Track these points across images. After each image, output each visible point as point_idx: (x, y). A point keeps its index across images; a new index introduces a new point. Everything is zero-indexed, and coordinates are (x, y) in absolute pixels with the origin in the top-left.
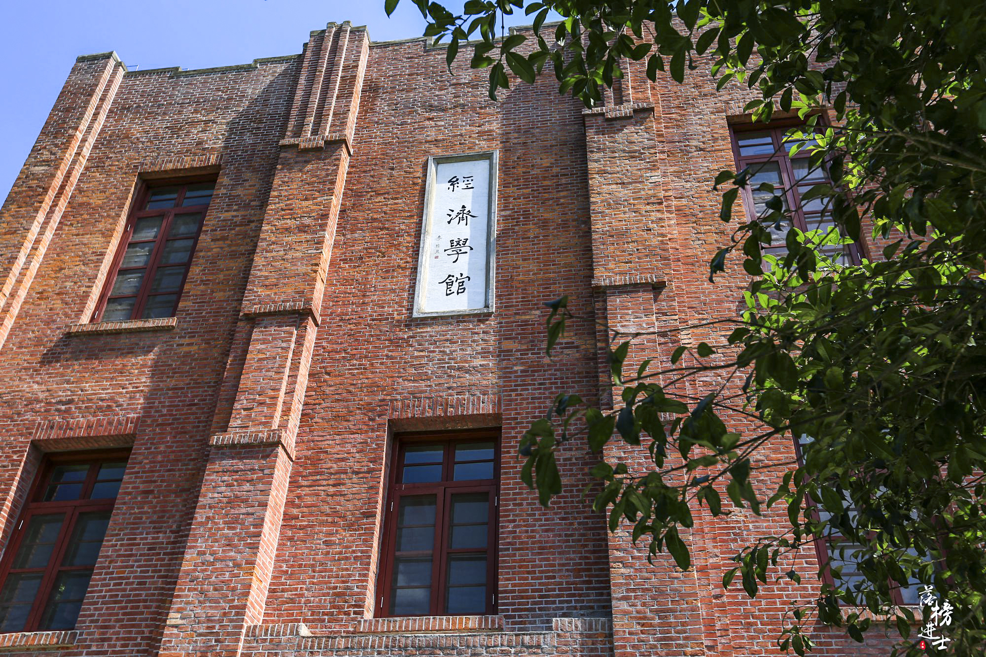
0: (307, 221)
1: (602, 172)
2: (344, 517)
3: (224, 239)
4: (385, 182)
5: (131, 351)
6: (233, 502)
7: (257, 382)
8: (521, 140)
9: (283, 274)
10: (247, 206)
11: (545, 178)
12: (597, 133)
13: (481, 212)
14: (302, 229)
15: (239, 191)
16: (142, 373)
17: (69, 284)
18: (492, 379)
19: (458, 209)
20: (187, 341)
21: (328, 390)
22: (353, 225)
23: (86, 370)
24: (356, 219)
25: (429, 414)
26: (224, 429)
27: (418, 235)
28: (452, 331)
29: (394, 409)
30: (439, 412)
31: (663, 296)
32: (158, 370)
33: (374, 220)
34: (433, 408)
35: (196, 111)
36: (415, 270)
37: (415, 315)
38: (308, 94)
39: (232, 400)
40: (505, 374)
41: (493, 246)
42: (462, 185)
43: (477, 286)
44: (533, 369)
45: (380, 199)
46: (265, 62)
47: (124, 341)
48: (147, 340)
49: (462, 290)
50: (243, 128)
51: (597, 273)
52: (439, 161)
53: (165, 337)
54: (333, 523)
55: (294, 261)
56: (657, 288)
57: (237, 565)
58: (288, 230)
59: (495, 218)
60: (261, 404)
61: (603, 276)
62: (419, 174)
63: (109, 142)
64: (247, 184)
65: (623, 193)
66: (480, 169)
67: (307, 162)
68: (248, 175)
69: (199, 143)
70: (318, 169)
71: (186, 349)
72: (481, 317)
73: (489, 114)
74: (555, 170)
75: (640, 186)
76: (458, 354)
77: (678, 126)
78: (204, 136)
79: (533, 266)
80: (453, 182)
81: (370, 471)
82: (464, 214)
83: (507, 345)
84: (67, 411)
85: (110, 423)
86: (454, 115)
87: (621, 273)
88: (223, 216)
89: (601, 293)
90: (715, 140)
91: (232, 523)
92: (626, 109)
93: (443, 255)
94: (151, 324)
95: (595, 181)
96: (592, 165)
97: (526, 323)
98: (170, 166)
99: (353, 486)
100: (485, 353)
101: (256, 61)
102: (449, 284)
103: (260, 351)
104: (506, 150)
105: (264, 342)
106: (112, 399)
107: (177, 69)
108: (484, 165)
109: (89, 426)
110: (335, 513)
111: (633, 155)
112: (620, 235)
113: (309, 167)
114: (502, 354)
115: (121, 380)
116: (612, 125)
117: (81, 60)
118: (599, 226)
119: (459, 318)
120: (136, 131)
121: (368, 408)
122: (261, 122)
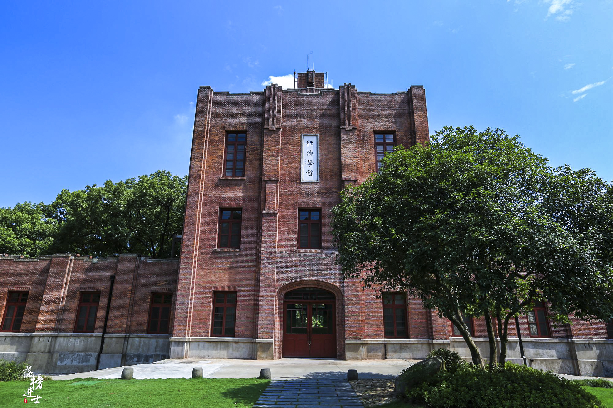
0: (274, 153)
1: (344, 147)
2: (291, 229)
3: (252, 154)
4: (291, 141)
5: (236, 185)
6: (270, 226)
7: (270, 198)
8: (324, 131)
9: (271, 169)
10: (256, 145)
11: (330, 145)
12: (343, 134)
13: (315, 152)
14: (273, 156)
15: (253, 140)
16: (240, 192)
17: (216, 165)
18: (319, 199)
19: (309, 151)
20: (249, 183)
21: (284, 199)
22: (285, 154)
23: (226, 189)
24: (285, 151)
25: (306, 207)
26: (265, 210)
27: (301, 159)
28: (311, 186)
29: (299, 205)
30: (309, 206)
31: (356, 184)
32: (244, 191)
33: (290, 153)
34: (307, 205)
35: (237, 110)
36: (301, 168)
37: (302, 181)
38: (269, 110)
39: (265, 202)
40: (322, 198)
41: (319, 164)
42: (310, 144)
43: (315, 174)
44: (328, 197)
45: (290, 146)
46: (253, 93)
47: (233, 182)
48: (239, 183)
49: (312, 175)
50: (251, 118)
51: (343, 176)
52: (304, 136)
53: (244, 182)
54: (289, 230)
55: (273, 165)
56: (355, 181)
57: (273, 239)
58: (270, 156)
59: (319, 155)
60: (272, 204)
61: (345, 177)
62: (299, 139)
63: (215, 118)
64: (255, 137)
65: (349, 154)
66: (314, 139)
67: (272, 134)
68: (255, 134)
69: (240, 122)
70: (275, 137)
71: (249, 186)
72: (317, 183)
73: (316, 121)
74: (333, 142)
75: (353, 152)
76: (312, 192)
77: (362, 132)
78: (241, 119)
79: (328, 170)
80: (308, 142)
81: (295, 219)
82: (311, 153)
83: (322, 191)
84: (225, 200)
85: (236, 204)
86: (307, 120)
87: (348, 176)
88: (251, 147)
89: (343, 181)
90: (370, 138)
91: (270, 230)
92: (351, 128)
93: (307, 165)
94: (239, 179)
95: (343, 149)
96: (342, 144)
97: (326, 185)
98: (233, 129)
99: (292, 222)
100: (317, 193)
101: (251, 92)
102: (309, 173)
103: (269, 190)
104: (321, 134)
105: (270, 188)
106: (235, 198)
107: (228, 92)
108: (315, 138)
109: (231, 204)
110: (289, 228)
111: (352, 143)
112: (348, 166)
113: (272, 136)
114: (321, 193)
115: (236, 193)
116: (347, 132)
117: (201, 87)
118: (343, 163)
119: (311, 183)
120: (221, 115)
121: (293, 204)
122: (255, 116)
